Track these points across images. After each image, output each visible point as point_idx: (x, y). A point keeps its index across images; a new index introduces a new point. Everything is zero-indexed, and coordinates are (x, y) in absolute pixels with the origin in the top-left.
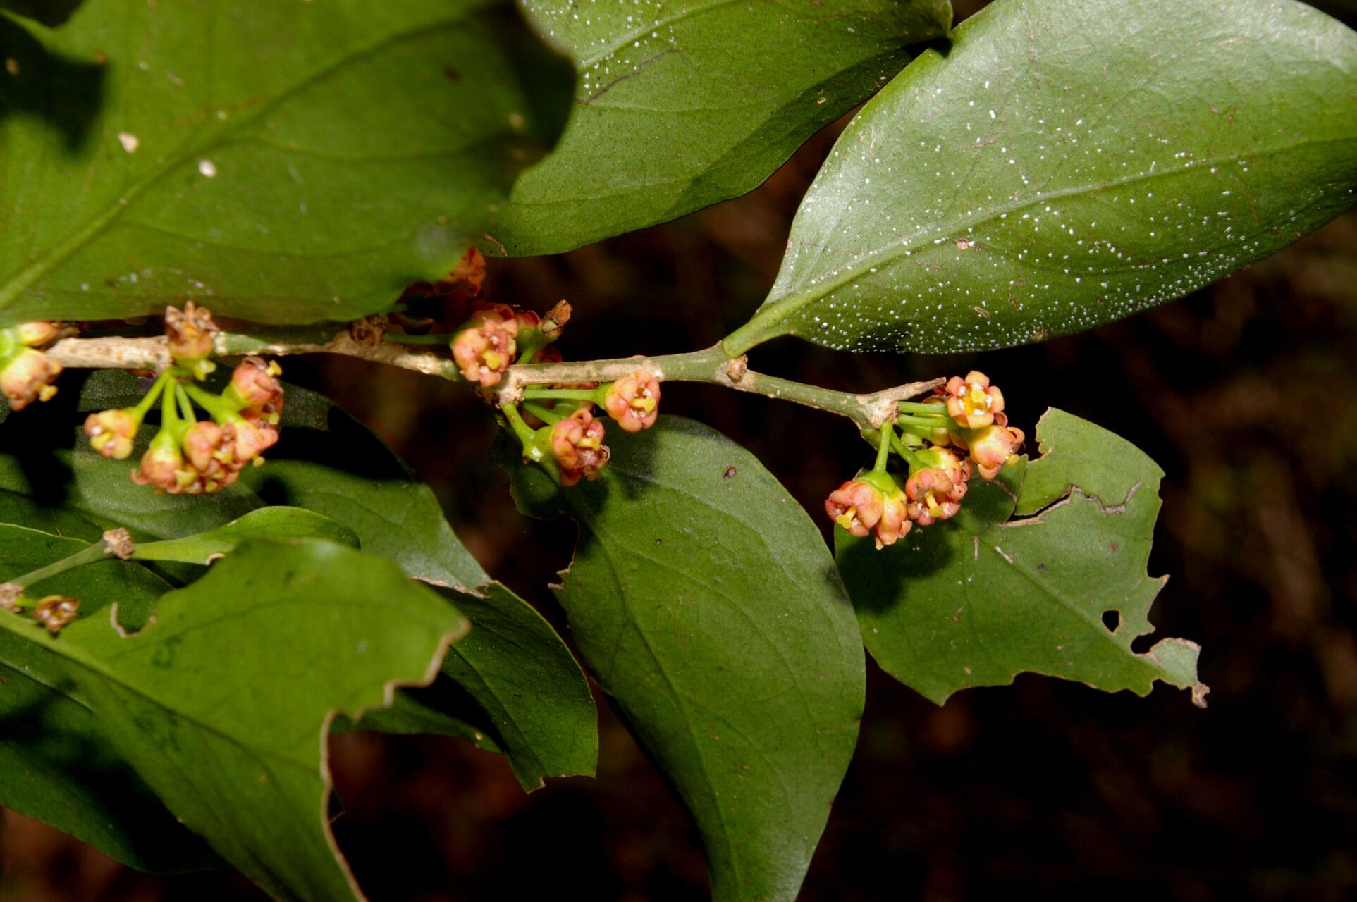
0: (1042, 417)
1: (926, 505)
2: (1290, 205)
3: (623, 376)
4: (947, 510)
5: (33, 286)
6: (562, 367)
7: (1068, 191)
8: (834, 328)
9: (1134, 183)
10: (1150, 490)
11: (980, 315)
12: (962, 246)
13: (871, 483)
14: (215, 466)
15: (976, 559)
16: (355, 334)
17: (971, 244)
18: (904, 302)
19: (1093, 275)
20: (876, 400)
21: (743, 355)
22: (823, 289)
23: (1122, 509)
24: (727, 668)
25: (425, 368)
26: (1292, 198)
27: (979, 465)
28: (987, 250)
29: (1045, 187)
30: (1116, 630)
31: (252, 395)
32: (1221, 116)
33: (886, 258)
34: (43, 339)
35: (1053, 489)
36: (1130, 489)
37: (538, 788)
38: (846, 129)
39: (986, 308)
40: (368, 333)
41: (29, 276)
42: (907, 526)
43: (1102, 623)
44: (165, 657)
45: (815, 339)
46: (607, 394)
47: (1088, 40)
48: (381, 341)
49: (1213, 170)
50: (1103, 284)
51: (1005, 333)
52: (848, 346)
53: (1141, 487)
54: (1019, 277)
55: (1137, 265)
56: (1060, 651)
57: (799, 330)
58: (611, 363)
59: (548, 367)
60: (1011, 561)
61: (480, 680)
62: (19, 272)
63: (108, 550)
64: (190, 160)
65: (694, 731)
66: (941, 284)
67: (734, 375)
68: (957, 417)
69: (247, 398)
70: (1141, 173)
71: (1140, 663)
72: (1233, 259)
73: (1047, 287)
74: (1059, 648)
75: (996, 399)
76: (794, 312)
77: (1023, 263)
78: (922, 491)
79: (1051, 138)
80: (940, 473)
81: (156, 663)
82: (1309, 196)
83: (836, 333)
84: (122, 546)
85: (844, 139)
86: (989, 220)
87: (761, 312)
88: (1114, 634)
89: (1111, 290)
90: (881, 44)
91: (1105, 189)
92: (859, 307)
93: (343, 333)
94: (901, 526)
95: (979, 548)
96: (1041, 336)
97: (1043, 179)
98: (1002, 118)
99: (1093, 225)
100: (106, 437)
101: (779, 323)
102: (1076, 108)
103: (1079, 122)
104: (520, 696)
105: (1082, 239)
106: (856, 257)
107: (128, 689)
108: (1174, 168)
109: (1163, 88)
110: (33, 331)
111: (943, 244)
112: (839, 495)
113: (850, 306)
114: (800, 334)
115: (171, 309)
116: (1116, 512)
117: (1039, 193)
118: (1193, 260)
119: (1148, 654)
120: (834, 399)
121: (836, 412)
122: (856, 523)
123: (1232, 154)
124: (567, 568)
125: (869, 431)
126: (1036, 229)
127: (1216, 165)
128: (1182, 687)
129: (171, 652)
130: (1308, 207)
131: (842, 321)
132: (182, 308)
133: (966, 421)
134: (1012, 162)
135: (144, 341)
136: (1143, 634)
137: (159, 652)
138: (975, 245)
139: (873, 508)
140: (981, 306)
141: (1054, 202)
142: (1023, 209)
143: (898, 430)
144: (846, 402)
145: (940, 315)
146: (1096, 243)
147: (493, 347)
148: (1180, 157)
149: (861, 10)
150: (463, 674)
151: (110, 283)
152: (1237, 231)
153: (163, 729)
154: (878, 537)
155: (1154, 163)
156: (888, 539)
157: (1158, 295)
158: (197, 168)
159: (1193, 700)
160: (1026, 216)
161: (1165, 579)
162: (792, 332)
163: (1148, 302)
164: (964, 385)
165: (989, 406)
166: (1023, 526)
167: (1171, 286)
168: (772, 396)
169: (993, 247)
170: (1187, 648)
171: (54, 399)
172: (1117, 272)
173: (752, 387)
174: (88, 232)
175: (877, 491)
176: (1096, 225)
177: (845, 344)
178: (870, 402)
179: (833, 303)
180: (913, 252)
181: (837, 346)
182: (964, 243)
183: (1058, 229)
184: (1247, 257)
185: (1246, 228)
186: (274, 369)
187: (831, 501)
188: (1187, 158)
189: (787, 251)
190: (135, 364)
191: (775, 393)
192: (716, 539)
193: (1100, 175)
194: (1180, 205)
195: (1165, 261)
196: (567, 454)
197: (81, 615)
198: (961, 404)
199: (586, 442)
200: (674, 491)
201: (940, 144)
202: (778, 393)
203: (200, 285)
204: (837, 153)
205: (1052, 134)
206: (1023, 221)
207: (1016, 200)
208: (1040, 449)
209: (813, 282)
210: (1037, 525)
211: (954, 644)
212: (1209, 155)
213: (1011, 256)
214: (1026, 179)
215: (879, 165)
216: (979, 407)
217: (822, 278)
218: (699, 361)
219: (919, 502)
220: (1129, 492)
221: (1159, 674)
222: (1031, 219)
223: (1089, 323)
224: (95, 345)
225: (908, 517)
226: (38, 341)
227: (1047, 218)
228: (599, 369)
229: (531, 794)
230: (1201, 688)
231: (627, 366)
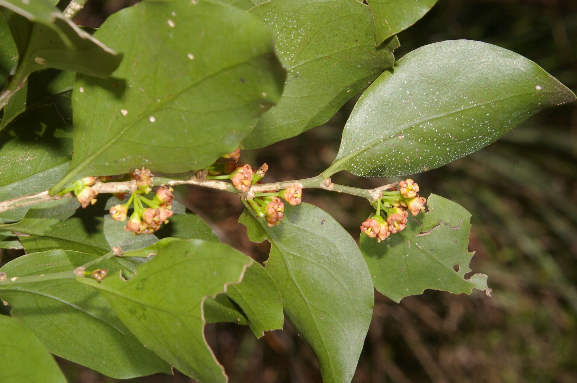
0: (429, 197)
1: (394, 226)
2: (509, 118)
3: (289, 187)
4: (402, 227)
5: (89, 164)
6: (268, 185)
7: (435, 116)
8: (358, 168)
9: (457, 113)
10: (467, 221)
11: (407, 162)
12: (400, 137)
13: (375, 219)
14: (154, 223)
15: (409, 248)
16: (198, 177)
17: (403, 137)
18: (381, 158)
19: (444, 146)
20: (375, 191)
21: (329, 178)
22: (355, 154)
23: (458, 228)
24: (325, 292)
25: (221, 187)
26: (509, 115)
27: (412, 211)
28: (409, 139)
29: (427, 116)
30: (458, 272)
31: (165, 199)
32: (484, 88)
33: (375, 143)
34: (91, 183)
35: (434, 222)
36: (460, 221)
37: (262, 336)
38: (359, 100)
39: (409, 159)
40: (202, 176)
41: (88, 161)
42: (388, 233)
43: (453, 269)
44: (140, 287)
45: (352, 172)
46: (284, 194)
47: (439, 66)
48: (206, 179)
49: (483, 107)
50: (447, 149)
51: (415, 168)
52: (363, 175)
53: (464, 220)
54: (419, 147)
55: (459, 142)
56: (439, 280)
57: (347, 169)
58: (285, 182)
59: (263, 185)
60: (421, 248)
61: (241, 297)
62: (84, 160)
63: (114, 254)
64: (146, 116)
65: (314, 317)
66: (394, 151)
67: (327, 184)
68: (404, 194)
69: (162, 200)
70: (459, 109)
71: (467, 283)
72: (490, 139)
73: (429, 151)
74: (439, 279)
75: (416, 188)
76: (345, 162)
77: (421, 142)
78: (393, 221)
79: (428, 99)
80: (398, 215)
81: (138, 289)
82: (515, 115)
83: (359, 170)
84: (119, 252)
85: (358, 103)
86: (409, 128)
87: (334, 163)
88: (458, 273)
89: (450, 151)
90: (369, 71)
91: (447, 116)
92: (367, 160)
93: (193, 177)
94: (386, 234)
95: (410, 244)
96: (427, 169)
97: (426, 113)
98: (411, 93)
99: (444, 128)
100: (118, 214)
101: (341, 166)
102: (436, 88)
103: (437, 93)
104: (255, 301)
105: (440, 133)
106: (365, 143)
107: (127, 299)
108: (470, 107)
109: (465, 80)
110: (88, 180)
111: (394, 137)
112: (366, 223)
113: (363, 160)
114: (348, 170)
115: (137, 170)
116: (456, 230)
117: (425, 118)
118: (477, 139)
119: (470, 279)
120: (360, 191)
121: (361, 196)
122: (372, 233)
123: (489, 101)
124: (267, 260)
125: (373, 202)
126: (425, 130)
127: (484, 105)
128: (483, 290)
129: (143, 284)
130: (514, 119)
131: (361, 165)
132: (140, 170)
133: (407, 196)
134: (415, 108)
135: (125, 183)
136: (467, 272)
137: (138, 285)
138: (405, 137)
139: (377, 227)
140: (407, 158)
141: (430, 121)
142: (420, 124)
143: (383, 202)
144: (365, 192)
145: (393, 162)
146: (445, 134)
147: (246, 178)
148: (472, 103)
149: (363, 59)
150: (234, 295)
151: (116, 162)
152: (492, 128)
153: (140, 312)
154: (379, 237)
155: (463, 105)
156: (383, 238)
157: (466, 153)
158: (149, 119)
159: (487, 294)
160: (421, 126)
161: (474, 253)
162: (345, 169)
163: (462, 155)
164: (405, 183)
165: (414, 190)
166: (425, 236)
167: (470, 149)
168: (339, 191)
169: (411, 137)
170: (483, 276)
171: (96, 203)
172: (452, 145)
173: (333, 189)
174: (109, 144)
175: (378, 222)
176: (445, 128)
177: (361, 174)
178: (373, 192)
179: (358, 159)
180: (384, 140)
181: (359, 175)
182: (401, 136)
183: (432, 130)
184: (495, 137)
185: (494, 127)
186: (171, 190)
187: (363, 226)
188: (474, 103)
189: (342, 142)
190: (122, 191)
191: (341, 190)
192: (319, 246)
193: (445, 111)
194: (472, 119)
195: (468, 140)
196: (273, 214)
197: (108, 275)
198: (405, 190)
199: (279, 209)
200: (304, 229)
201: (391, 103)
202: (342, 190)
203: (147, 161)
204: (356, 108)
205: (428, 98)
206: (420, 128)
207: (417, 121)
208: (429, 208)
209: (351, 152)
210: (430, 235)
211: (402, 280)
212: (481, 102)
213: (417, 140)
214: (421, 113)
215: (370, 111)
216: (412, 190)
217: (354, 150)
218: (314, 180)
219: (392, 225)
220: (460, 222)
221: (474, 286)
222: (423, 127)
223: (443, 164)
224: (108, 185)
225: (388, 231)
226: (90, 184)
227: (428, 126)
228: (281, 185)
229: (259, 339)
230: (489, 290)
231: (290, 183)
